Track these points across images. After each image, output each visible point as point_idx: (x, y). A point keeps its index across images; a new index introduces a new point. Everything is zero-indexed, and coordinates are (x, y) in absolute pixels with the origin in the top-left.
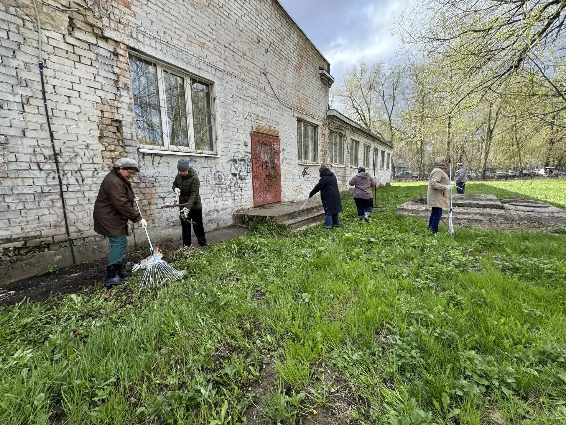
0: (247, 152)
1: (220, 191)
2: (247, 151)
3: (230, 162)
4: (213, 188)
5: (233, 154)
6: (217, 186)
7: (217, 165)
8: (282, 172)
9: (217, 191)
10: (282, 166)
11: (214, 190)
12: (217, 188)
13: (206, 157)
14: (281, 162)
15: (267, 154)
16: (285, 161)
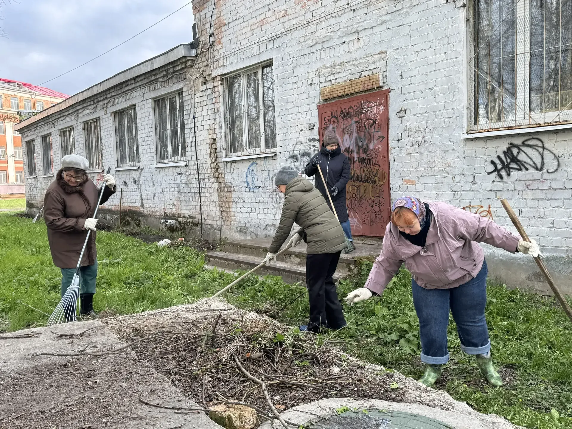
0: (313, 140)
1: (278, 200)
2: (313, 137)
3: (290, 160)
4: (271, 196)
5: (292, 148)
6: (275, 193)
7: (274, 166)
8: (394, 168)
9: (275, 200)
10: (394, 153)
11: (272, 199)
12: (274, 197)
13: (265, 157)
14: (392, 143)
15: (350, 134)
16: (405, 139)
